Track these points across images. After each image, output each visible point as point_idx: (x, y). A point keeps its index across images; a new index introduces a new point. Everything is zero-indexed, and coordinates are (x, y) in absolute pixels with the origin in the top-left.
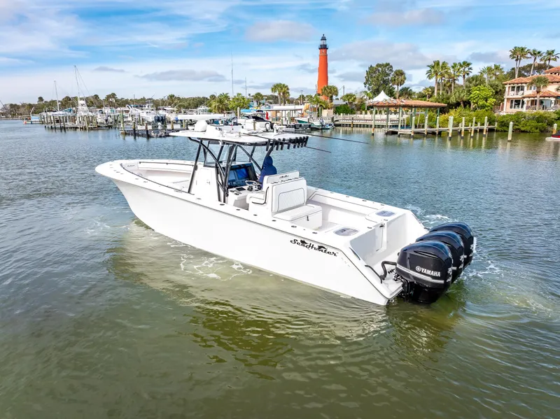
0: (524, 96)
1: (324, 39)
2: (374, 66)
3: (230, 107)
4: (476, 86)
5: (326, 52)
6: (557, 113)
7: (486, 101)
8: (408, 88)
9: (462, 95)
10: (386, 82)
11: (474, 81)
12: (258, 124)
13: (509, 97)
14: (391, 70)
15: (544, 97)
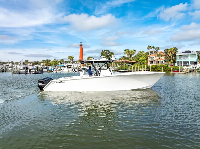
0: (154, 60)
1: (81, 43)
2: (104, 51)
3: (51, 64)
4: (140, 56)
5: (82, 47)
6: (167, 65)
7: (144, 61)
9: (136, 60)
10: (108, 56)
12: (70, 69)
13: (150, 60)
14: (109, 52)
15: (161, 60)
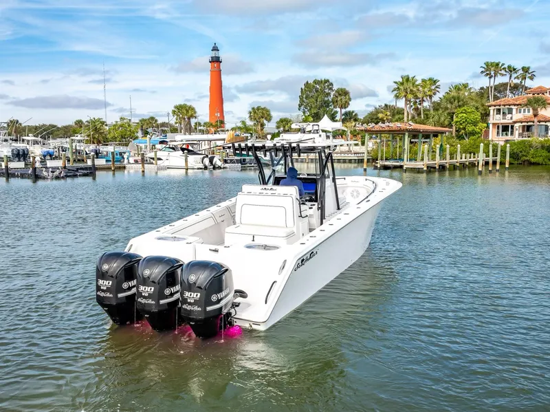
0: (514, 119)
1: (215, 49)
2: (311, 81)
3: (109, 136)
4: (460, 106)
5: (219, 67)
7: (475, 126)
8: (353, 112)
9: (442, 119)
10: (327, 104)
11: (456, 101)
12: (191, 158)
13: (495, 122)
14: (331, 89)
15: (539, 122)
